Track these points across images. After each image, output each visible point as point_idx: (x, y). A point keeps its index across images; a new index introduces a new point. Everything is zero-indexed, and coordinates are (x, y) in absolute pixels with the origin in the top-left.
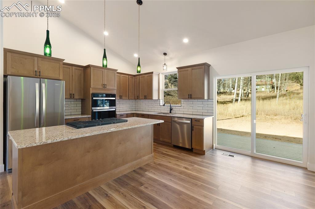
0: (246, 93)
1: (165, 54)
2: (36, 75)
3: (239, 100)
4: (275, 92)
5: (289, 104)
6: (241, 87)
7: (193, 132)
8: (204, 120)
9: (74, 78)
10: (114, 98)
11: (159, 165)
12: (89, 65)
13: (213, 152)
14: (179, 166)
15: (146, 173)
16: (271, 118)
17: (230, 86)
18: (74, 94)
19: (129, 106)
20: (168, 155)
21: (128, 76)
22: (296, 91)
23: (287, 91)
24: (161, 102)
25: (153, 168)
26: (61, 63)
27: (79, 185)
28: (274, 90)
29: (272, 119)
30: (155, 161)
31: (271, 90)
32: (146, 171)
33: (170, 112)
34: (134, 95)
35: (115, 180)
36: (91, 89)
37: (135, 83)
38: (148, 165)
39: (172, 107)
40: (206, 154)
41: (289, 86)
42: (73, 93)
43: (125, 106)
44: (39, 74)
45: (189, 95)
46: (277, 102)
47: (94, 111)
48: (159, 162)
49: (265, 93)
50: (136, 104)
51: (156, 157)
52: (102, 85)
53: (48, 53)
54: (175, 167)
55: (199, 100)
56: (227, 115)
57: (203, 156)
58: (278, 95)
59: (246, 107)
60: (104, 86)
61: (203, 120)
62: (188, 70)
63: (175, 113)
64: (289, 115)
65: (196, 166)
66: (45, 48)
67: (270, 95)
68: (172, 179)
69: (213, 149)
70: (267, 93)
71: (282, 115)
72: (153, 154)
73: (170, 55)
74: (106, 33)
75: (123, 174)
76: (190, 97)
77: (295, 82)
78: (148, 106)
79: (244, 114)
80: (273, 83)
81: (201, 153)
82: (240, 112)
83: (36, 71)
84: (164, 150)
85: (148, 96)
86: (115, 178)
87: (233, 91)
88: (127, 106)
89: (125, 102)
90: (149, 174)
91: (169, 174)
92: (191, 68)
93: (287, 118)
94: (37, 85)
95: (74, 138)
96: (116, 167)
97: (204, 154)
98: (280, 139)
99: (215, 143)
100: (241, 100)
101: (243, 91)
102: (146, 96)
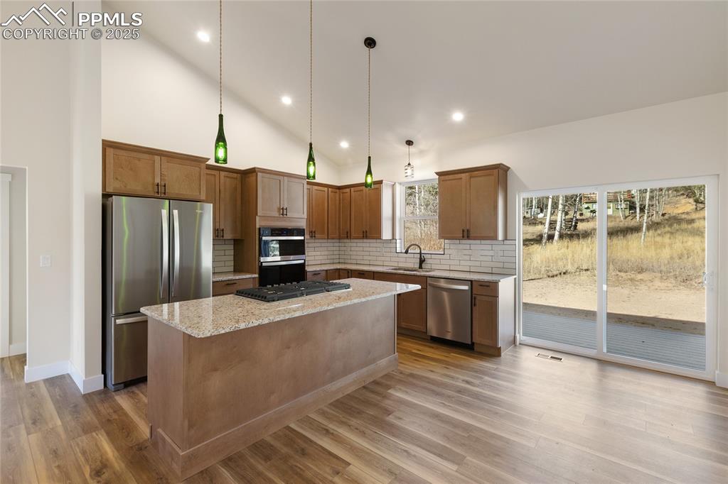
0: (571, 220)
1: (409, 143)
2: (158, 193)
3: (556, 237)
4: (638, 217)
5: (670, 245)
6: (560, 207)
7: (474, 308)
8: (500, 283)
9: (222, 195)
10: (302, 238)
11: (412, 375)
12: (254, 168)
13: (516, 351)
14: (452, 378)
15: (389, 391)
16: (629, 277)
17: (534, 204)
18: (223, 230)
19: (326, 253)
20: (424, 357)
21: (326, 189)
22: (683, 216)
23: (663, 215)
24: (398, 245)
25: (400, 381)
26: (203, 166)
27: (275, 412)
28: (635, 212)
29: (632, 280)
30: (402, 369)
31: (627, 214)
32: (389, 387)
33: (421, 267)
34: (339, 228)
35: (331, 404)
36: (257, 218)
37: (340, 203)
38: (388, 376)
39: (426, 256)
40: (502, 354)
41: (669, 203)
42: (222, 228)
43: (319, 253)
44: (163, 191)
45: (463, 231)
46: (642, 241)
47: (264, 264)
48: (410, 371)
49: (613, 219)
50: (342, 249)
51: (401, 361)
52: (279, 209)
53: (220, 157)
54: (446, 380)
55: (483, 242)
56: (532, 271)
57: (498, 358)
58: (645, 224)
59: (573, 252)
60: (283, 211)
61: (496, 284)
62: (461, 178)
63: (431, 270)
64: (670, 272)
65: (486, 378)
66: (216, 147)
67: (626, 225)
68: (446, 403)
69: (515, 346)
70: (618, 220)
71: (654, 272)
72: (396, 354)
73: (421, 144)
74: (287, 100)
75: (346, 393)
76: (467, 235)
77: (683, 194)
78: (368, 253)
79: (570, 268)
80: (633, 198)
81: (492, 352)
82: (560, 263)
83: (158, 185)
84: (413, 346)
85: (371, 230)
86: (332, 401)
87: (541, 216)
88: (323, 253)
89: (319, 245)
90: (398, 394)
91: (437, 394)
92: (467, 174)
93: (665, 278)
94: (165, 213)
95: (279, 319)
96: (333, 379)
97: (499, 355)
98: (653, 325)
99: (519, 333)
100: (561, 236)
101: (563, 215)
102: (366, 232)
